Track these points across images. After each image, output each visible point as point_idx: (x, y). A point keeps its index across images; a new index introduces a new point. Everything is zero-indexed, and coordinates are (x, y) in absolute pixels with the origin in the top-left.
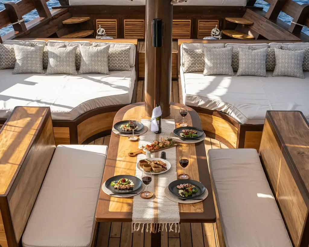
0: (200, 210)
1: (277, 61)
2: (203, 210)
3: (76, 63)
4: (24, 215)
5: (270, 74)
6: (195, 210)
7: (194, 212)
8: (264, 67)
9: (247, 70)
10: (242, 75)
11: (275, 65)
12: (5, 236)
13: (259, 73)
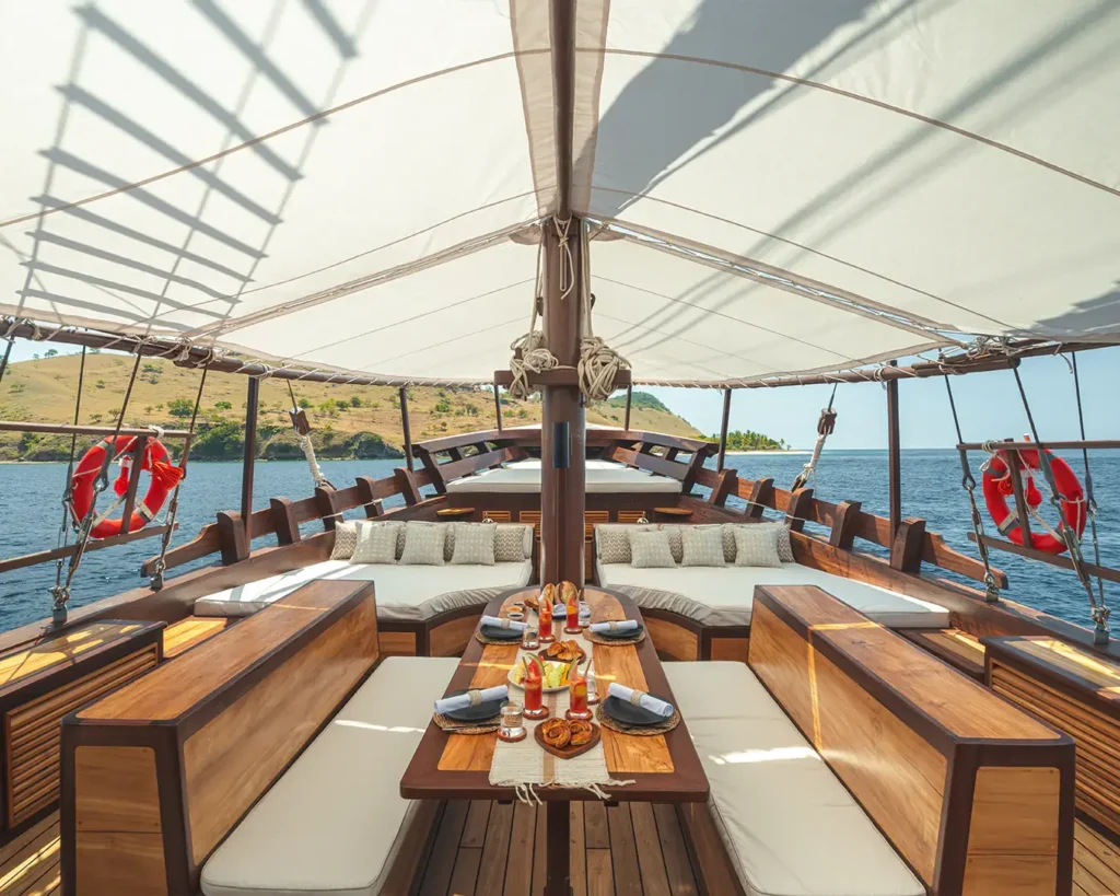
0: (665, 767)
1: (739, 545)
2: (672, 767)
3: (444, 550)
4: (244, 784)
5: (729, 564)
6: (653, 767)
7: (651, 771)
8: (720, 552)
9: (696, 557)
10: (690, 566)
11: (736, 551)
12: (162, 844)
13: (715, 562)
